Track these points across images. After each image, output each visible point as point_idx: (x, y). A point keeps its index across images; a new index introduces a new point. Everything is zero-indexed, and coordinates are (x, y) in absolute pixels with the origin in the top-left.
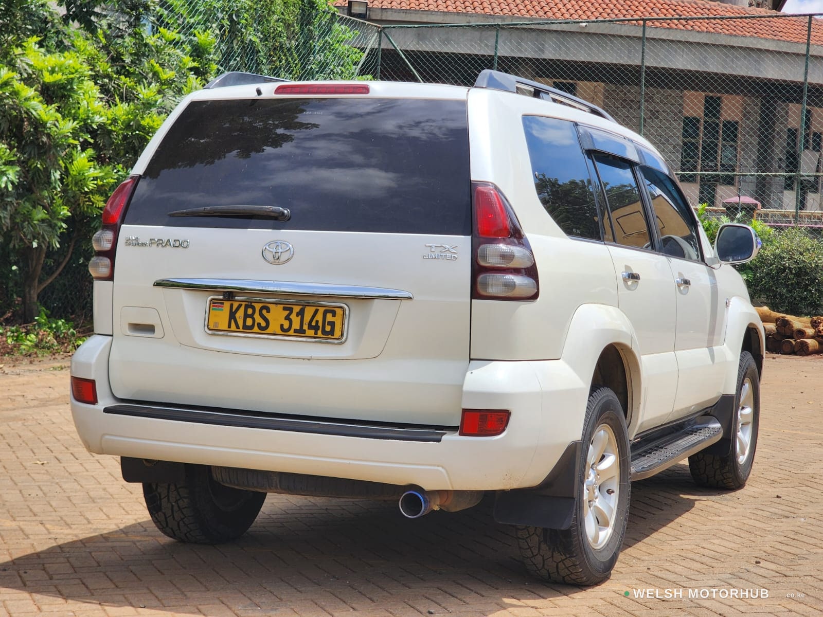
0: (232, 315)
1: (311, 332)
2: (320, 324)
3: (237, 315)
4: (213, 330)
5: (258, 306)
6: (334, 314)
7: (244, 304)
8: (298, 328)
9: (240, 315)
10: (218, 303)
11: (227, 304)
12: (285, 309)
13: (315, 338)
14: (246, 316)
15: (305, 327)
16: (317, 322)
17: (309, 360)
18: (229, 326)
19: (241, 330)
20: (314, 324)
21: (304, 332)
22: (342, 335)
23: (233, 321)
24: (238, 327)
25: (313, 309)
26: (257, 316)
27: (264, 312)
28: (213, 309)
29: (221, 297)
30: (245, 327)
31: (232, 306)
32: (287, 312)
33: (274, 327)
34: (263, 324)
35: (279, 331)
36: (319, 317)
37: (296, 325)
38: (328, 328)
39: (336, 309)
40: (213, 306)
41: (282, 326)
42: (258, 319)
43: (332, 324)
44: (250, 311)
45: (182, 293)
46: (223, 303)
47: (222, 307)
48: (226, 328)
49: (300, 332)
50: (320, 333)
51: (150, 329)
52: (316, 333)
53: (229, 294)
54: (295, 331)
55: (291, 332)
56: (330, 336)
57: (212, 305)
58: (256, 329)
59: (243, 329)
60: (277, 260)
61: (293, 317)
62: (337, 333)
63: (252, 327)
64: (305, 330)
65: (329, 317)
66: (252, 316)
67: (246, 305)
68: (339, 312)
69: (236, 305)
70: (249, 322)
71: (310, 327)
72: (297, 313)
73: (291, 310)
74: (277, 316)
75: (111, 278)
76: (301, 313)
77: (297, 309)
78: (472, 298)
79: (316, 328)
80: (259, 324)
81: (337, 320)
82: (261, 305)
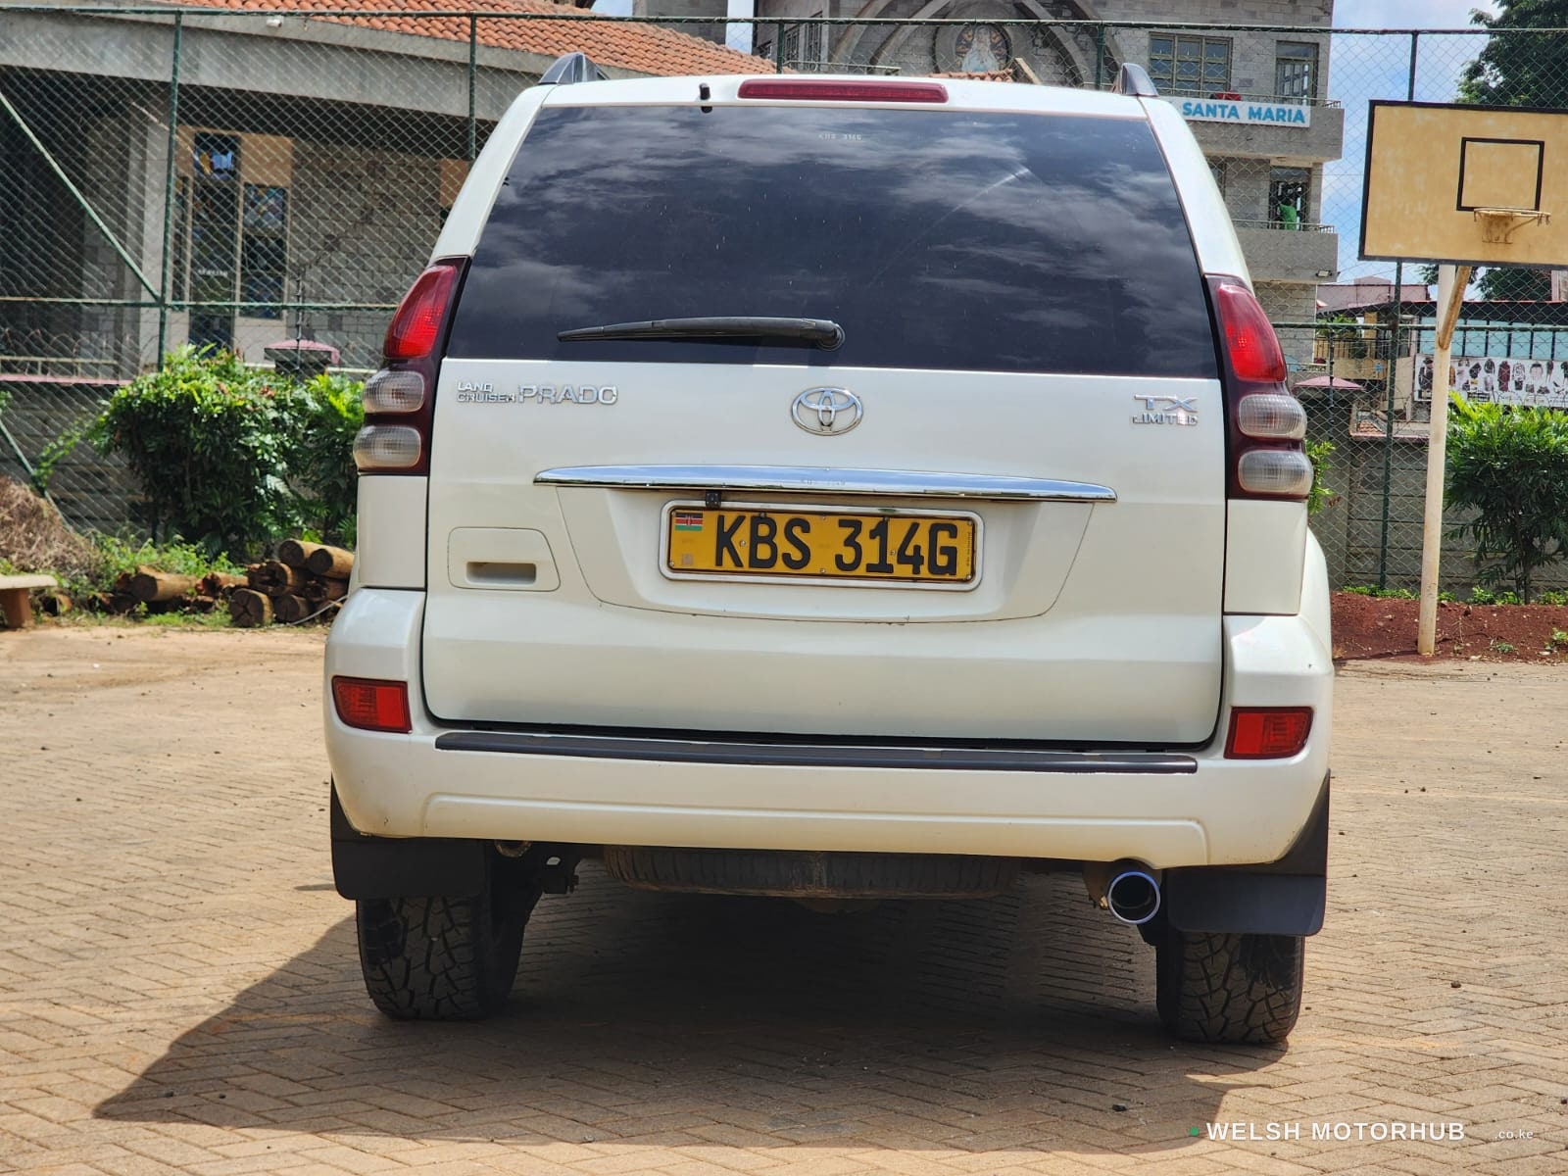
0: (724, 540)
1: (906, 570)
2: (925, 553)
3: (735, 540)
4: (678, 568)
5: (781, 522)
6: (953, 532)
7: (748, 515)
8: (875, 560)
9: (741, 539)
10: (689, 515)
11: (710, 519)
12: (842, 524)
13: (915, 580)
14: (755, 540)
15: (892, 559)
16: (917, 548)
17: (901, 624)
18: (719, 561)
19: (746, 567)
20: (910, 552)
21: (890, 569)
22: (973, 573)
23: (725, 551)
24: (738, 562)
25: (907, 524)
26: (780, 540)
27: (797, 531)
28: (678, 528)
29: (697, 504)
30: (754, 561)
31: (721, 520)
32: (848, 531)
33: (821, 560)
34: (796, 555)
35: (833, 569)
36: (921, 539)
37: (871, 554)
38: (942, 560)
39: (955, 523)
40: (678, 521)
41: (839, 559)
42: (783, 545)
43: (951, 552)
44: (763, 530)
45: (606, 493)
46: (701, 516)
47: (701, 522)
48: (711, 564)
49: (882, 569)
50: (924, 570)
51: (525, 572)
52: (916, 571)
53: (715, 496)
54: (870, 568)
55: (861, 570)
56: (947, 576)
57: (674, 519)
58: (780, 566)
59: (751, 566)
60: (826, 427)
61: (863, 539)
62: (962, 570)
63: (771, 562)
64: (891, 566)
65: (943, 538)
66: (769, 540)
67: (753, 518)
68: (963, 528)
69: (730, 519)
70: (764, 552)
71: (902, 558)
72: (871, 532)
73: (857, 526)
74: (826, 541)
75: (423, 468)
76: (880, 532)
77: (869, 525)
78: (1228, 496)
79: (916, 561)
80: (787, 557)
81: (961, 544)
82: (788, 517)
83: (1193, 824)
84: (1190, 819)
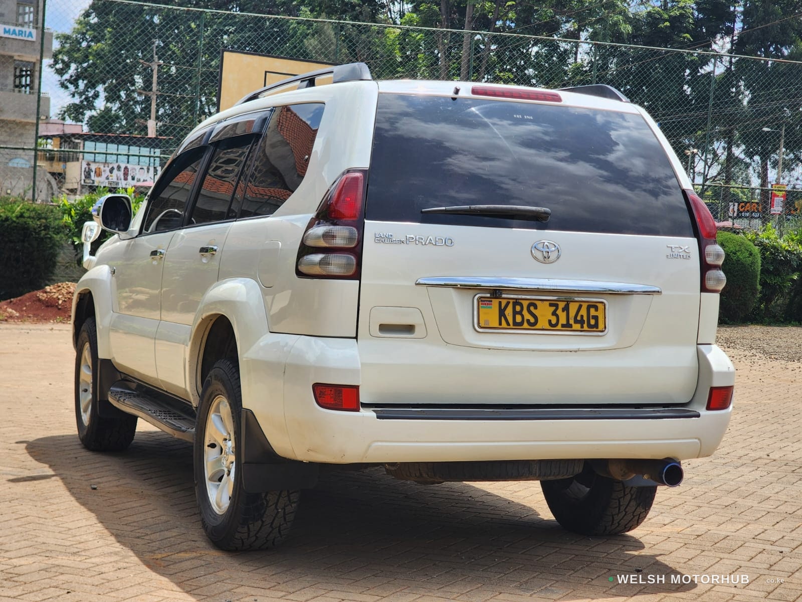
0: (502, 313)
1: (578, 326)
2: (585, 318)
3: (507, 312)
4: (482, 327)
5: (525, 304)
6: (596, 309)
7: (511, 301)
8: (565, 322)
9: (509, 312)
10: (487, 301)
11: (495, 302)
12: (551, 305)
13: (581, 331)
14: (515, 313)
15: (572, 322)
16: (582, 316)
17: (576, 351)
18: (500, 324)
19: (512, 326)
20: (579, 318)
21: (571, 326)
22: (605, 328)
23: (503, 318)
24: (508, 324)
25: (577, 305)
26: (525, 312)
27: (532, 308)
28: (482, 307)
29: (488, 295)
30: (515, 324)
31: (500, 303)
32: (553, 308)
33: (543, 322)
34: (532, 320)
35: (547, 326)
36: (583, 312)
37: (563, 320)
38: (592, 322)
39: (597, 304)
40: (482, 304)
41: (550, 321)
42: (527, 316)
43: (596, 318)
44: (518, 308)
45: (451, 290)
46: (491, 301)
47: (491, 304)
48: (497, 325)
49: (567, 326)
50: (585, 326)
51: (409, 329)
52: (582, 327)
53: (496, 292)
54: (563, 326)
55: (559, 327)
56: (595, 329)
57: (480, 303)
58: (526, 325)
59: (514, 325)
60: (546, 259)
61: (559, 312)
62: (601, 327)
63: (521, 324)
65: (593, 312)
66: (520, 313)
67: (513, 302)
68: (600, 306)
69: (504, 302)
70: (519, 319)
71: (576, 321)
72: (563, 309)
73: (557, 306)
74: (544, 313)
75: (357, 275)
76: (566, 309)
77: (562, 305)
78: (701, 292)
79: (581, 322)
80: (528, 321)
81: (599, 314)
82: (528, 302)
83: (697, 440)
84: (696, 438)
